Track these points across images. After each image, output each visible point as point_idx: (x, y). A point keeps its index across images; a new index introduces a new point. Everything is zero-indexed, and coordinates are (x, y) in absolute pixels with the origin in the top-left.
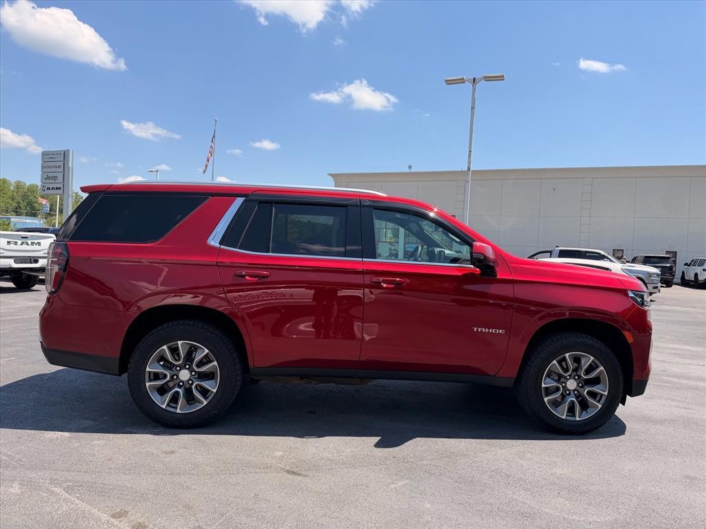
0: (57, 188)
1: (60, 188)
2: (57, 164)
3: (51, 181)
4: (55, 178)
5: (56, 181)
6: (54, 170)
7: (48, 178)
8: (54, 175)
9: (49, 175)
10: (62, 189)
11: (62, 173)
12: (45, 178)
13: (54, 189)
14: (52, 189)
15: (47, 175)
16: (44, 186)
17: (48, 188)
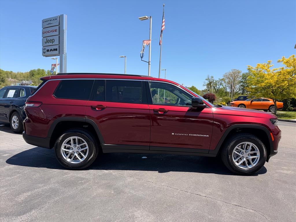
2: (54, 28)
3: (50, 44)
6: (51, 34)
9: (48, 38)
10: (58, 50)
11: (58, 36)
12: (45, 42)
13: (52, 51)
14: (50, 51)
15: (47, 39)
16: (44, 49)
17: (47, 50)
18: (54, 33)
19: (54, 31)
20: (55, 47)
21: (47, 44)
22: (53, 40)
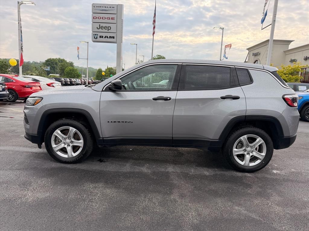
0: (110, 37)
1: (114, 37)
2: (111, 16)
3: (104, 30)
4: (109, 28)
5: (109, 31)
6: (106, 21)
7: (101, 27)
8: (107, 25)
9: (102, 25)
10: (115, 37)
11: (116, 24)
12: (97, 28)
13: (108, 38)
14: (105, 37)
15: (100, 25)
16: (96, 35)
17: (100, 36)
18: (111, 21)
19: (111, 19)
20: (112, 35)
21: (100, 30)
22: (108, 27)
